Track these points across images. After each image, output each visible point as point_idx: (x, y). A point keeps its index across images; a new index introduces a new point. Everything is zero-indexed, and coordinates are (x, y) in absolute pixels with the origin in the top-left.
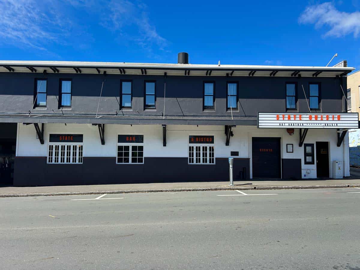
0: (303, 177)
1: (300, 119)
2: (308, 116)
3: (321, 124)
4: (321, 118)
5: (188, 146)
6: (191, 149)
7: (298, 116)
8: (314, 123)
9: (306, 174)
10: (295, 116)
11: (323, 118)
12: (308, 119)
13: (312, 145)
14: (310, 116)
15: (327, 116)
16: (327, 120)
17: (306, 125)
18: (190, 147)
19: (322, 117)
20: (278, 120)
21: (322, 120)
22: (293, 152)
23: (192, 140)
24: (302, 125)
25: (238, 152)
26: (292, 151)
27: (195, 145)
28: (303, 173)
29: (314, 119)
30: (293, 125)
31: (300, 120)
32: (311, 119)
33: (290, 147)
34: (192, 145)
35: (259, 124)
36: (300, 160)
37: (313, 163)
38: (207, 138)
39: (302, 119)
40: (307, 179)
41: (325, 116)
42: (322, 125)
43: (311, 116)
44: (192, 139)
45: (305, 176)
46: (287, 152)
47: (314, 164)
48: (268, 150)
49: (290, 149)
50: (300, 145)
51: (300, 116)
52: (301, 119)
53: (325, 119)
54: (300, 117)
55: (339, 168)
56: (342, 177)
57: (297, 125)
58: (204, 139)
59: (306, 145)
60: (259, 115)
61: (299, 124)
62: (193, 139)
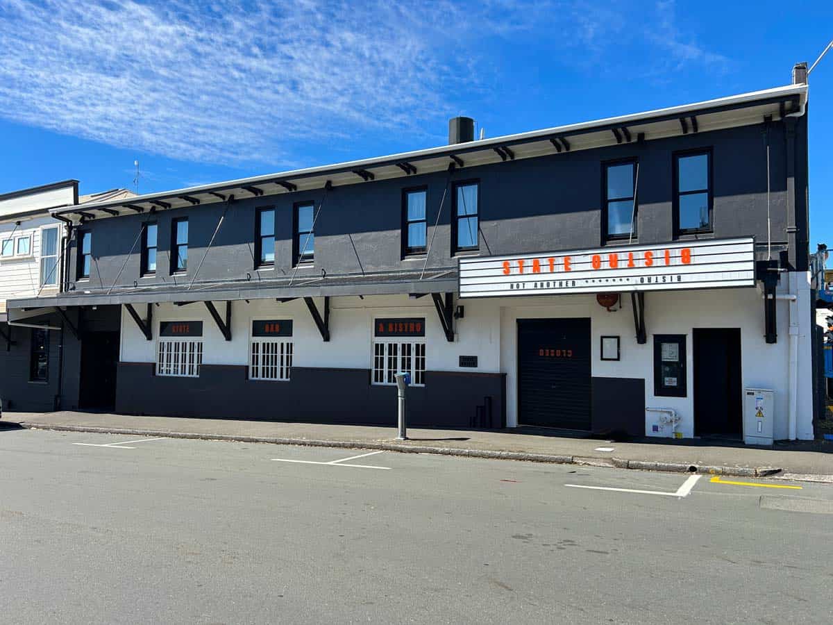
0: (649, 432)
1: (566, 268)
2: (589, 258)
3: (628, 277)
4: (628, 262)
5: (372, 343)
6: (379, 349)
7: (561, 260)
8: (607, 278)
9: (658, 424)
10: (551, 260)
11: (635, 262)
12: (589, 267)
13: (680, 340)
14: (594, 258)
15: (646, 255)
16: (649, 265)
17: (583, 283)
18: (377, 345)
19: (631, 259)
20: (507, 274)
21: (631, 267)
22: (618, 359)
23: (381, 329)
24: (570, 284)
25: (476, 357)
26: (616, 357)
27: (386, 341)
28: (651, 419)
29: (606, 265)
30: (545, 286)
31: (568, 271)
32: (599, 266)
33: (610, 345)
34: (380, 340)
35: (461, 287)
36: (641, 382)
37: (680, 392)
38: (411, 324)
39: (573, 268)
40: (663, 438)
41: (641, 255)
42: (633, 281)
43: (599, 258)
44: (381, 325)
45: (655, 428)
46: (602, 359)
47: (683, 394)
48: (562, 353)
49: (610, 350)
50: (641, 339)
51: (566, 260)
52: (569, 267)
53: (642, 263)
54: (567, 264)
55: (760, 412)
56: (770, 442)
57: (557, 285)
58: (404, 327)
59: (660, 340)
60: (461, 265)
61: (564, 283)
62: (384, 327)
